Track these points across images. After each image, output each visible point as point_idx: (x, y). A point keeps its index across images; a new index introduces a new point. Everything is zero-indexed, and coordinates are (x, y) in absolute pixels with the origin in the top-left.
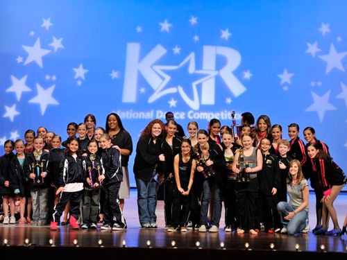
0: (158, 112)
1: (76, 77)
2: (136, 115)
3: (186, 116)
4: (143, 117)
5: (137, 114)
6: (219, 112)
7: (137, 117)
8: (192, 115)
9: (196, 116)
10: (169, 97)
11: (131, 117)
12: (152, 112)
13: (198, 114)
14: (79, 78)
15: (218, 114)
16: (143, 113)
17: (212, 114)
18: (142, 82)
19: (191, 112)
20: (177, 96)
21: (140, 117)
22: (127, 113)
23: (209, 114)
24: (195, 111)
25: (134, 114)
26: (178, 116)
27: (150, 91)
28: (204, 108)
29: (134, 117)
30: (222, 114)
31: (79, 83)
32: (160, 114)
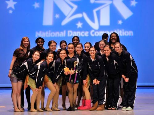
0: (69, 32)
1: (8, 7)
2: (53, 35)
3: (89, 34)
4: (58, 36)
5: (54, 33)
7: (54, 36)
8: (93, 33)
9: (97, 34)
10: (76, 21)
11: (49, 36)
12: (65, 31)
13: (98, 32)
14: (11, 8)
16: (58, 33)
18: (57, 10)
19: (93, 31)
20: (82, 20)
21: (56, 36)
22: (47, 33)
24: (96, 31)
25: (52, 33)
26: (83, 34)
27: (63, 17)
29: (52, 36)
31: (11, 12)
32: (70, 33)
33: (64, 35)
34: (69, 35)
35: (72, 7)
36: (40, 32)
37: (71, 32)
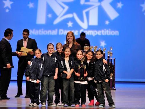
0: (60, 30)
1: (5, 6)
2: (45, 33)
3: (79, 33)
4: (50, 34)
5: (46, 31)
6: (101, 30)
10: (67, 20)
11: (42, 34)
12: (56, 30)
13: (87, 32)
14: (7, 8)
15: (100, 32)
16: (50, 31)
17: (96, 31)
18: (49, 10)
19: (82, 30)
20: (72, 20)
21: (48, 34)
22: (40, 31)
23: (94, 32)
24: (85, 30)
25: (44, 31)
27: (55, 16)
28: (90, 28)
30: (103, 31)
31: (7, 11)
32: (61, 32)
33: (56, 34)
34: (60, 34)
35: (64, 8)
36: (34, 30)
37: (62, 30)
